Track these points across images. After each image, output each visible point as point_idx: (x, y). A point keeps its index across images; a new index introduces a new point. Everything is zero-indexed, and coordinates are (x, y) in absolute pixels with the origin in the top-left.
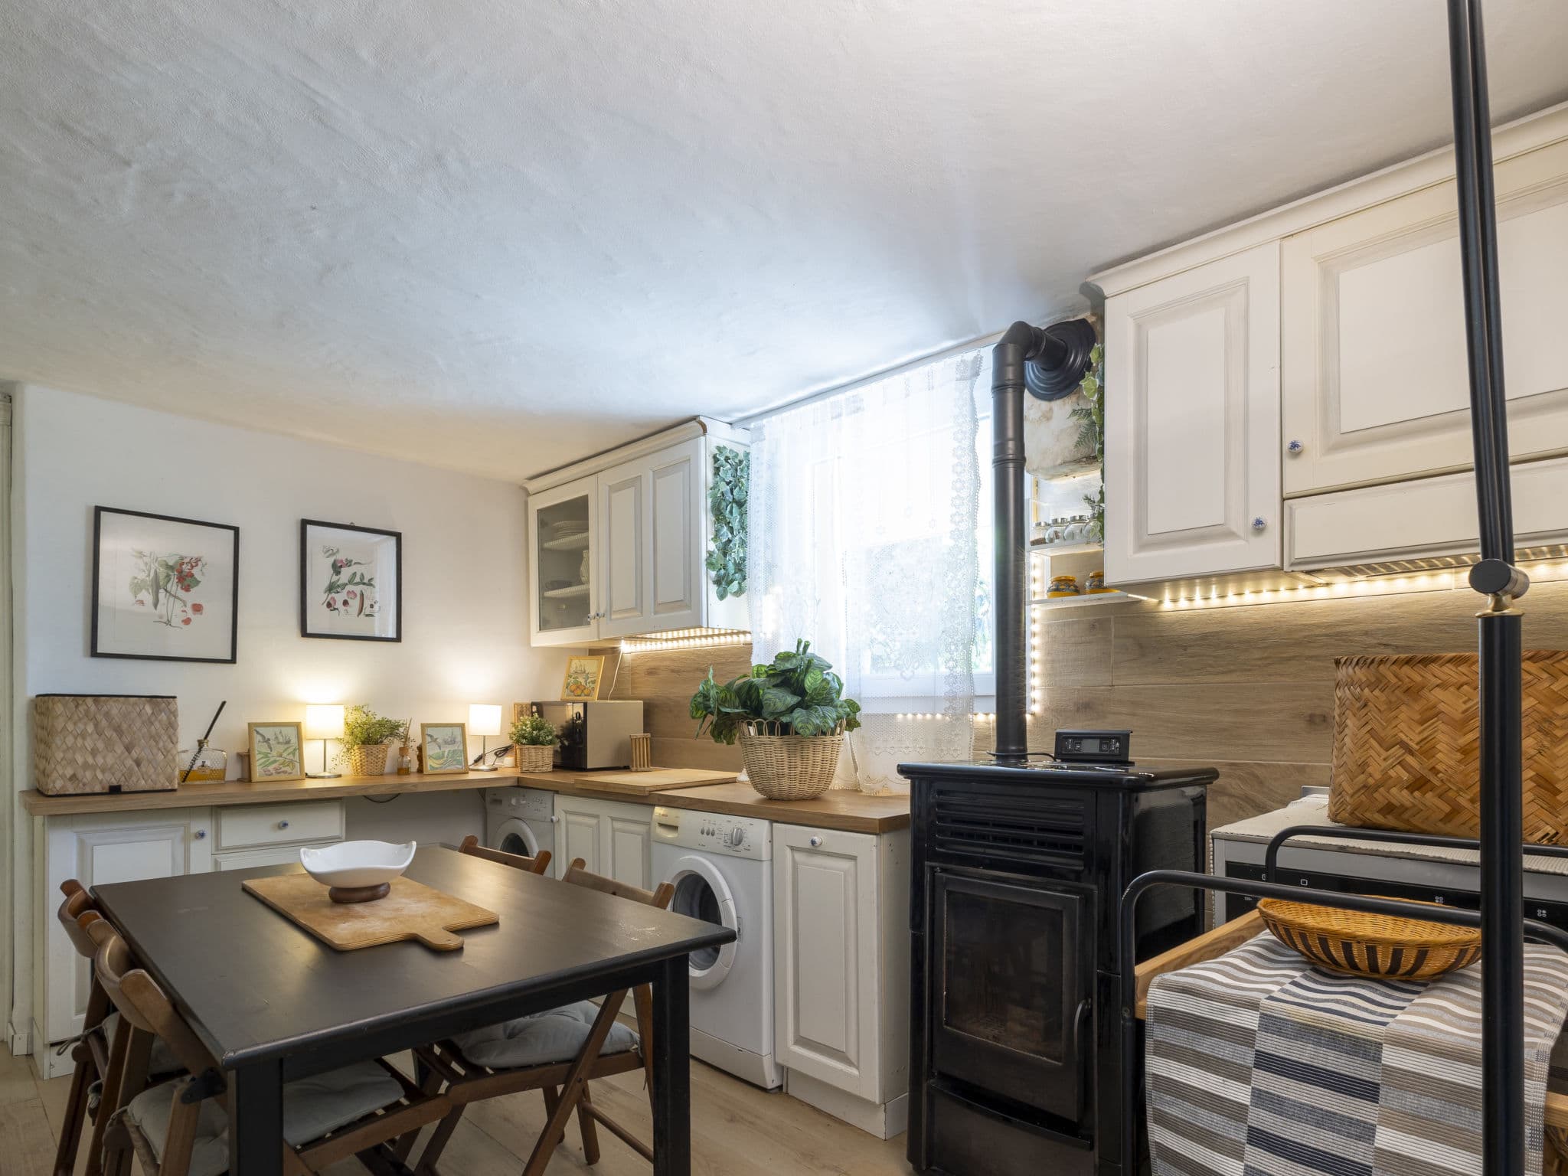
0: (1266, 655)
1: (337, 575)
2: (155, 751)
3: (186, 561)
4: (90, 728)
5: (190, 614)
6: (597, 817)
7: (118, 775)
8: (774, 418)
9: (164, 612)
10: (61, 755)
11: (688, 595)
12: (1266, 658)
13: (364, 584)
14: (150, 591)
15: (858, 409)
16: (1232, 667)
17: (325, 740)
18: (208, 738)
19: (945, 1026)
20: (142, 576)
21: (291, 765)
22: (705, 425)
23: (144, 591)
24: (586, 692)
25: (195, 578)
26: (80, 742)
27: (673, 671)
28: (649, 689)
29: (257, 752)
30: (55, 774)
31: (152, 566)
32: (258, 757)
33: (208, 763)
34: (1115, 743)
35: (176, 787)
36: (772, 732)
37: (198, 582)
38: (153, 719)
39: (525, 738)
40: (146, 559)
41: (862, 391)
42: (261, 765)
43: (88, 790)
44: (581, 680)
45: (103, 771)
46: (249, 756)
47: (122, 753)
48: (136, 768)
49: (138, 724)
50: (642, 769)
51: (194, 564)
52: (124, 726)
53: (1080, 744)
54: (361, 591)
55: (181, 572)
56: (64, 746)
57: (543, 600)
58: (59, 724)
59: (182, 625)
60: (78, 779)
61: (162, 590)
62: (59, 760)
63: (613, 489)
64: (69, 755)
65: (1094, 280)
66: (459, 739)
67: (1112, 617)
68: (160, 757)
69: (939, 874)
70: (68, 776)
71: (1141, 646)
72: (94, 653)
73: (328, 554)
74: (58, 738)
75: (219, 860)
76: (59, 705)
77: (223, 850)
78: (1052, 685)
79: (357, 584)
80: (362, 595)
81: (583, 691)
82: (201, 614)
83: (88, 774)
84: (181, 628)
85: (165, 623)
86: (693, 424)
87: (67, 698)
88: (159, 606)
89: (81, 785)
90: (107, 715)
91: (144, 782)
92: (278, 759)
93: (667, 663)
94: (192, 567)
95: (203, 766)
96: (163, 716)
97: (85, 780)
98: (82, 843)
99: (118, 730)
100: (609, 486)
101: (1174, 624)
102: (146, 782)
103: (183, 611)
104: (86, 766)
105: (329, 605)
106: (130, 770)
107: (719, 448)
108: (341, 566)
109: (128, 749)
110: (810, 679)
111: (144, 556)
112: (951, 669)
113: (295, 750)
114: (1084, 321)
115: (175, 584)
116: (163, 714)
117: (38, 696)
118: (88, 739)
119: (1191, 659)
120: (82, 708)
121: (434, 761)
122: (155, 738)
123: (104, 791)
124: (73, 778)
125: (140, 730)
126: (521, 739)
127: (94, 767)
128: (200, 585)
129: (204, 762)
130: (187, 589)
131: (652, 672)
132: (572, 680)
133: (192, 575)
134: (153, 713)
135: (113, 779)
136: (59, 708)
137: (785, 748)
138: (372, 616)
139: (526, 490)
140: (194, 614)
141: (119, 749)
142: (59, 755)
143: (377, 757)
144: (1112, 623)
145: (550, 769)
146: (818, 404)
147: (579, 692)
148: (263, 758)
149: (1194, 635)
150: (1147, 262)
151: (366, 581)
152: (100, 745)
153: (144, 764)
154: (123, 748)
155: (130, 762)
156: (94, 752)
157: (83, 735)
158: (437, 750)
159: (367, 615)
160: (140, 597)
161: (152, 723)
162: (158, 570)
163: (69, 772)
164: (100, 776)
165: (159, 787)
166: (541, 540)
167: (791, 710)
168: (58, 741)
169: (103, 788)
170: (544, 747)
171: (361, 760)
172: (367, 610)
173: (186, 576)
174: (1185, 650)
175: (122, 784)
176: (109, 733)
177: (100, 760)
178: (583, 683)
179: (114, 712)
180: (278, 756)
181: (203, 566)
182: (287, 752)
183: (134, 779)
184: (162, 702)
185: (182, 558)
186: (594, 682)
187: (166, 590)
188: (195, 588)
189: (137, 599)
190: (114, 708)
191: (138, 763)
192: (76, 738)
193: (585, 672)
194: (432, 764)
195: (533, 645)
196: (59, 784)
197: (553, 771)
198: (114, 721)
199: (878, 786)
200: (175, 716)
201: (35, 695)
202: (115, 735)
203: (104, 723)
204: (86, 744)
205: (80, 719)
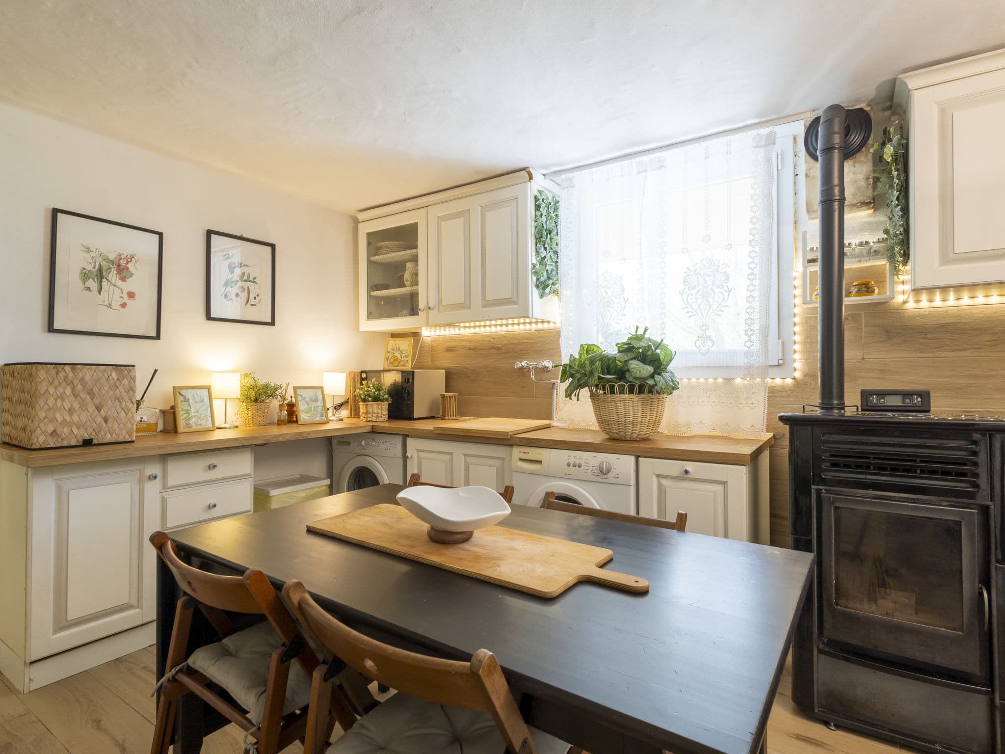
0: (995, 338)
1: (231, 274)
2: (119, 410)
3: (123, 257)
4: (68, 391)
5: (126, 299)
6: (451, 454)
7: (90, 430)
8: (583, 172)
9: (106, 299)
10: (44, 415)
11: (515, 294)
12: (994, 340)
13: (250, 281)
14: (96, 280)
15: (662, 167)
16: (966, 346)
17: (226, 399)
18: (144, 399)
19: (836, 607)
20: (89, 267)
21: (205, 419)
22: (532, 175)
23: (90, 279)
24: (402, 363)
25: (130, 271)
26: (59, 403)
27: (470, 349)
28: (448, 361)
29: (180, 409)
30: (38, 431)
31: (97, 260)
32: (181, 413)
33: (145, 419)
34: (917, 398)
35: (134, 439)
36: (631, 392)
37: (132, 275)
38: (118, 383)
39: (370, 396)
40: (93, 254)
41: (664, 154)
42: (184, 419)
43: (65, 444)
44: (397, 354)
45: (78, 428)
46: (174, 413)
47: (94, 411)
48: (104, 424)
49: (106, 388)
50: (452, 418)
51: (129, 260)
52: (96, 390)
53: (884, 398)
54: (248, 287)
55: (119, 265)
56: (46, 407)
57: (370, 297)
58: (42, 388)
59: (120, 308)
60: (57, 434)
61: (104, 280)
62: (42, 419)
63: (440, 219)
64: (50, 415)
65: (904, 77)
66: (320, 397)
67: (863, 312)
68: (123, 414)
69: (824, 495)
70: (50, 432)
71: (887, 332)
72: (51, 328)
73: (225, 257)
74: (41, 400)
75: (166, 497)
76: (42, 372)
77: (168, 488)
78: (808, 359)
79: (245, 281)
80: (249, 289)
81: (399, 363)
82: (134, 300)
83: (66, 430)
84: (119, 311)
85: (107, 306)
86: (524, 173)
87: (49, 366)
88: (102, 292)
89: (60, 439)
90: (82, 380)
91: (109, 435)
92: (196, 414)
93: (464, 344)
94: (128, 262)
95: (141, 421)
96: (125, 381)
97: (63, 435)
98: (59, 488)
99: (91, 393)
100: (438, 216)
101: (916, 317)
102: (111, 436)
103: (121, 297)
104: (64, 423)
105: (226, 296)
106: (99, 425)
107: (539, 191)
108: (234, 267)
109: (98, 409)
110: (663, 354)
111: (91, 251)
112: (749, 347)
113: (207, 407)
114: (861, 110)
115: (114, 275)
116: (126, 379)
117: (6, 365)
118: (67, 401)
119: (930, 341)
120: (62, 375)
121: (305, 414)
122: (119, 399)
123: (79, 444)
124: (54, 433)
125: (107, 392)
126: (367, 398)
127: (69, 424)
128: (134, 276)
129: (142, 418)
130: (123, 279)
131: (449, 350)
132: (390, 355)
133: (127, 269)
134: (118, 379)
135: (86, 434)
136: (42, 374)
137: (640, 403)
138: (255, 305)
139: (357, 219)
140: (129, 300)
141: (92, 408)
142: (42, 414)
143: (264, 412)
144: (863, 318)
145: (386, 419)
146: (626, 163)
147: (397, 363)
148: (185, 414)
149: (933, 325)
150: (954, 65)
151: (251, 279)
152: (76, 405)
153: (111, 420)
154: (94, 408)
155: (99, 420)
156: (71, 411)
157: (62, 397)
158: (306, 406)
159: (252, 305)
160: (87, 284)
161: (117, 387)
162: (102, 264)
163: (50, 429)
164: (76, 432)
165: (121, 439)
166: (369, 254)
167: (652, 376)
168: (41, 403)
169: (78, 442)
170: (383, 403)
171: (252, 415)
172: (252, 301)
173: (123, 269)
174: (926, 335)
175: (93, 437)
176: (83, 395)
177: (75, 418)
178: (399, 357)
179: (88, 377)
180: (196, 412)
181: (136, 262)
182: (203, 409)
183: (102, 433)
184: (125, 369)
185: (120, 255)
186: (407, 356)
187: (108, 280)
188: (130, 279)
189: (86, 285)
190: (88, 375)
191: (106, 420)
192: (56, 400)
193: (399, 349)
194: (304, 417)
195: (361, 329)
196: (42, 439)
197: (388, 421)
198: (87, 385)
199: (684, 429)
200: (134, 381)
201: (3, 364)
202: (88, 396)
203: (79, 387)
204: (65, 404)
205: (60, 384)
